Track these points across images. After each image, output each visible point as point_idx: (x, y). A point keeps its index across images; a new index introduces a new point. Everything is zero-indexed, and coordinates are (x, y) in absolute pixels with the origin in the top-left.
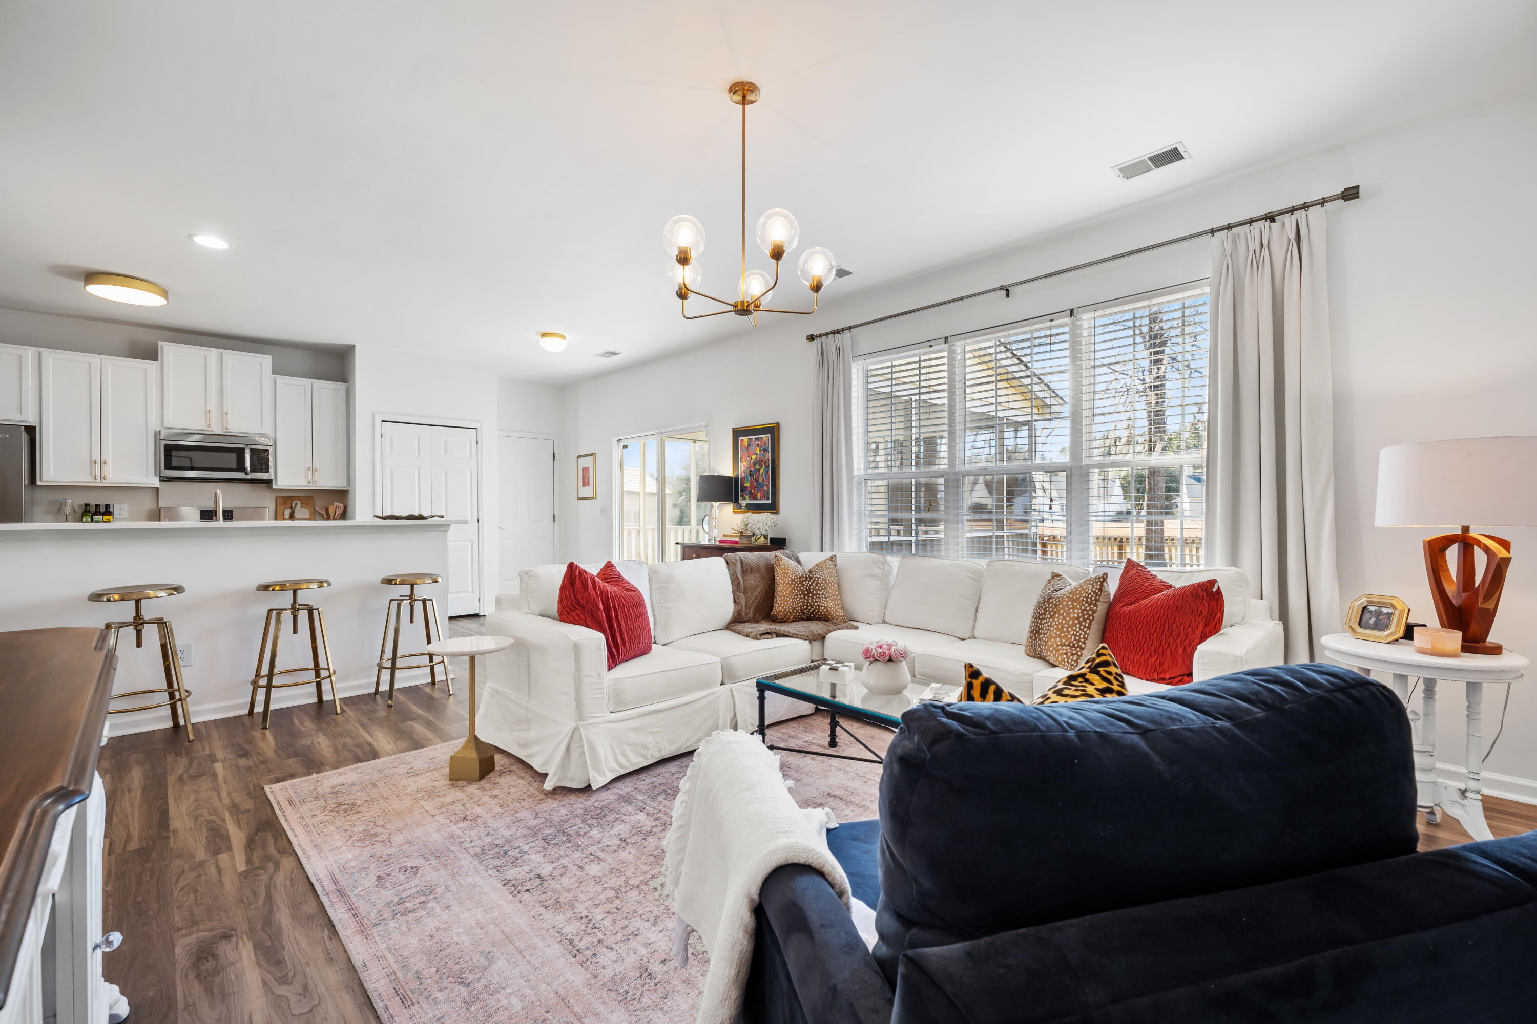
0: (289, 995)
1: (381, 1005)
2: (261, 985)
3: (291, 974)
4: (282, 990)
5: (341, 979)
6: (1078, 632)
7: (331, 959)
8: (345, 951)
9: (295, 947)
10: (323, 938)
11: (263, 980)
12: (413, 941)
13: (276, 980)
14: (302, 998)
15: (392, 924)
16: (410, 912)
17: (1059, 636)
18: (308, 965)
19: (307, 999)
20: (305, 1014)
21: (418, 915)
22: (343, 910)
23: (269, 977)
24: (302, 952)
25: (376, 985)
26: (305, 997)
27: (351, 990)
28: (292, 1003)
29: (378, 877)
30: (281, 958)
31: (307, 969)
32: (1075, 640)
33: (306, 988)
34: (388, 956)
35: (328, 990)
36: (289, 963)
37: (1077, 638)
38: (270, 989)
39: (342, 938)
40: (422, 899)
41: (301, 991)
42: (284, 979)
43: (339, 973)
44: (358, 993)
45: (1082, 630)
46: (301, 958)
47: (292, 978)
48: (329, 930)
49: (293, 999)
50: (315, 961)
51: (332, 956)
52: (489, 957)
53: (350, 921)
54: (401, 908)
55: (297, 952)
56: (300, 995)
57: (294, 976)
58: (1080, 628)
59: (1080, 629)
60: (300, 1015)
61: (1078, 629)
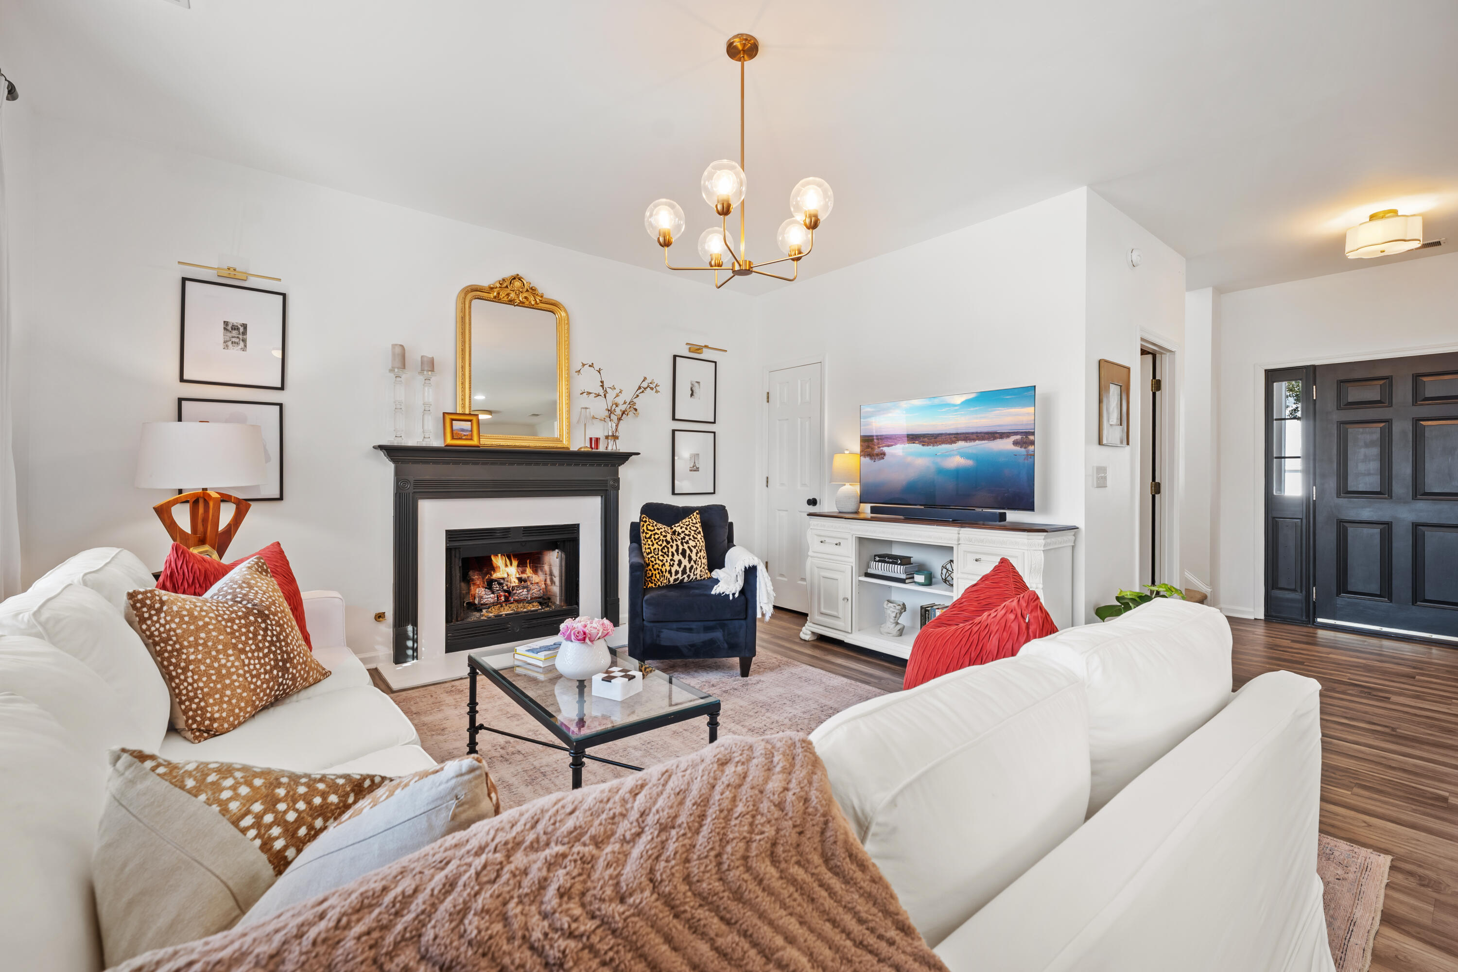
6: (249, 664)
32: (253, 676)
37: (254, 672)
45: (253, 658)
58: (247, 657)
59: (250, 659)
61: (247, 661)
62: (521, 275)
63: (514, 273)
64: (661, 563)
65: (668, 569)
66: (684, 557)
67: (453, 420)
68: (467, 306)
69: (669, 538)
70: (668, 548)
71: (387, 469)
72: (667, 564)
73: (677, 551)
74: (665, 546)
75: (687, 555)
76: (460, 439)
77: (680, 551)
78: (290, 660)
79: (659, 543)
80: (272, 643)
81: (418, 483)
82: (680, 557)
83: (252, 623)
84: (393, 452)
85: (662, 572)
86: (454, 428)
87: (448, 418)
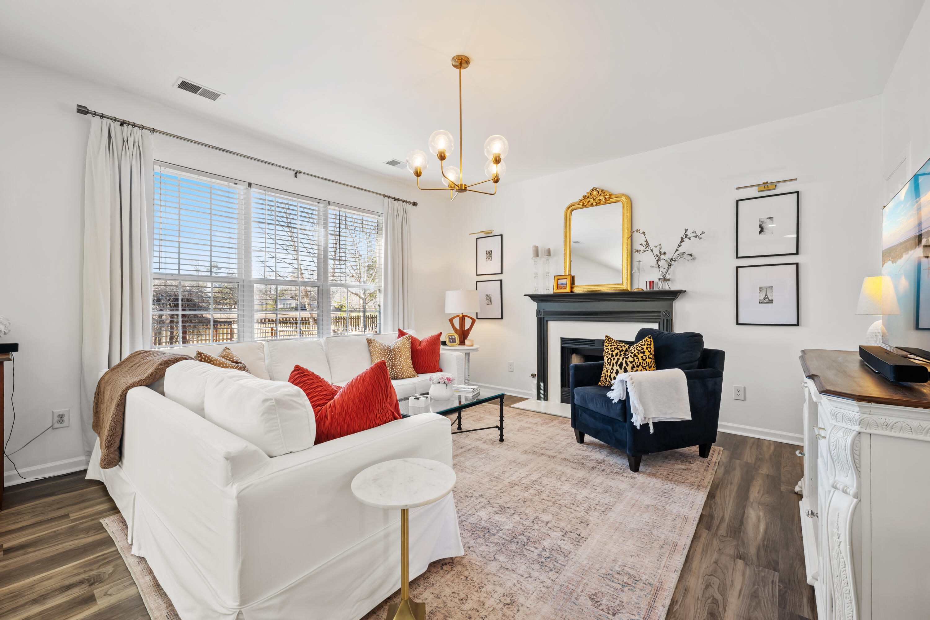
0: (716, 590)
1: (684, 551)
2: (727, 609)
3: (710, 601)
4: (718, 596)
5: (689, 576)
7: (685, 590)
8: (676, 587)
9: (697, 615)
10: (680, 606)
11: (725, 611)
12: (647, 562)
13: (718, 604)
14: (712, 584)
15: (644, 577)
16: (630, 574)
17: (407, 365)
18: (698, 597)
19: (710, 581)
20: (714, 576)
21: (629, 570)
22: (657, 611)
23: (721, 610)
24: (696, 608)
25: (679, 559)
26: (710, 583)
27: (690, 568)
28: (717, 586)
29: (614, 615)
30: (709, 616)
31: (700, 596)
33: (707, 587)
34: (662, 565)
35: (699, 577)
36: (707, 608)
38: (723, 602)
39: (672, 595)
40: (616, 576)
41: (710, 587)
42: (714, 602)
43: (688, 580)
44: (688, 564)
46: (699, 605)
47: (710, 598)
48: (673, 608)
49: (716, 587)
50: (694, 596)
51: (684, 591)
52: (631, 531)
53: (659, 600)
54: (630, 581)
55: (699, 611)
56: (711, 586)
57: (709, 598)
60: (717, 578)
62: (596, 186)
63: (592, 188)
64: (606, 370)
65: (609, 374)
66: (621, 368)
67: (558, 279)
68: (568, 216)
69: (614, 353)
70: (611, 360)
71: (533, 306)
72: (609, 371)
73: (617, 363)
74: (610, 358)
75: (623, 367)
76: (561, 289)
77: (619, 363)
78: (395, 366)
79: (607, 356)
80: (389, 359)
81: (546, 313)
82: (618, 368)
83: (386, 352)
84: (534, 297)
85: (606, 376)
86: (559, 283)
87: (556, 278)
